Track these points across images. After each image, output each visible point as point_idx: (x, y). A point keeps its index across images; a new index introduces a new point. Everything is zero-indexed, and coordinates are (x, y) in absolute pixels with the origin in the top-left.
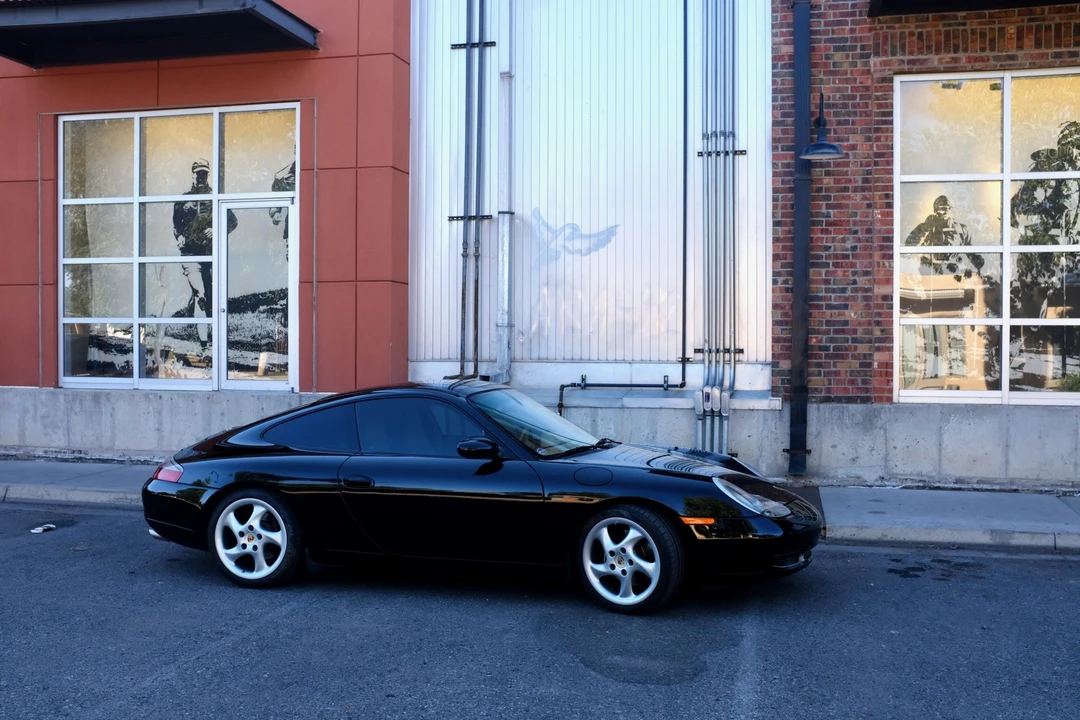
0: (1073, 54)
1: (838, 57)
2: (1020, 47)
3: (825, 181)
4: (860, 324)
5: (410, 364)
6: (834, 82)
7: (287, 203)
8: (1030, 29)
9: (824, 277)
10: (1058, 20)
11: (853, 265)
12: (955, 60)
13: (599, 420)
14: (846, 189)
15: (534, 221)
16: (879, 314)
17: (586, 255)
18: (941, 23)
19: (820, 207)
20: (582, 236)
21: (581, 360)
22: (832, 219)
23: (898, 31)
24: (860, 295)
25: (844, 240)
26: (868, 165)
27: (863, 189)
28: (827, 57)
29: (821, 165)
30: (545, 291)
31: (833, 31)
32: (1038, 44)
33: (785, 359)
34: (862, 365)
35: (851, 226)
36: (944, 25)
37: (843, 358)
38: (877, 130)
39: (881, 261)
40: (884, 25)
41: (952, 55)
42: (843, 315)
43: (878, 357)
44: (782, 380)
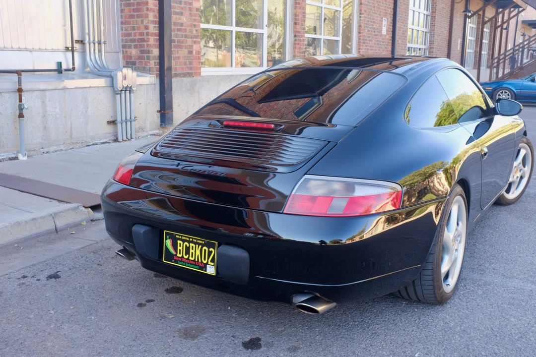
4: (188, 26)
13: (47, 101)
24: (187, 6)
33: (156, 48)
34: (189, 52)
37: (181, 48)
43: (195, 48)
44: (155, 62)
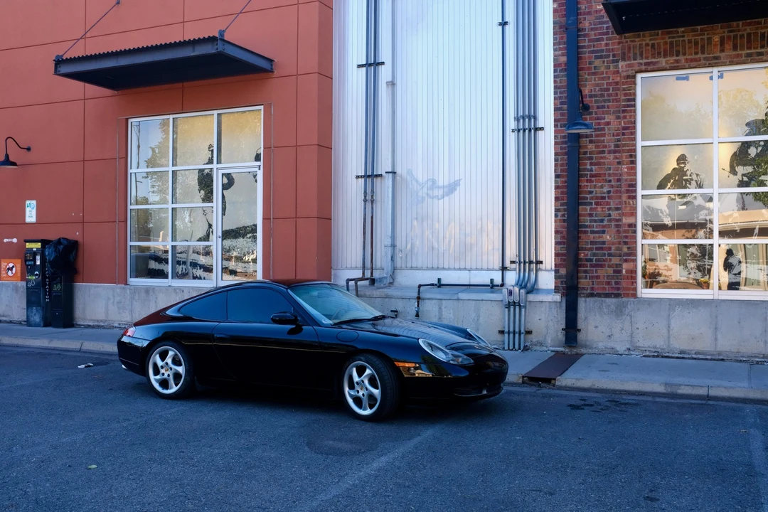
0: (761, 54)
1: (598, 63)
2: (722, 51)
3: (589, 147)
4: (613, 244)
5: (333, 271)
6: (595, 80)
7: (257, 169)
8: (729, 38)
9: (588, 212)
10: (749, 31)
11: (608, 204)
12: (677, 61)
13: (443, 307)
14: (603, 152)
15: (409, 178)
16: (626, 237)
17: (441, 199)
18: (667, 37)
19: (586, 164)
20: (438, 187)
21: (438, 269)
22: (594, 172)
23: (638, 43)
24: (613, 224)
25: (602, 187)
26: (618, 135)
27: (615, 152)
28: (590, 63)
29: (587, 136)
30: (415, 223)
31: (594, 46)
32: (735, 48)
33: (564, 267)
34: (615, 271)
35: (607, 177)
36: (669, 38)
38: (624, 111)
39: (627, 201)
40: (628, 40)
41: (675, 58)
42: (602, 237)
43: (625, 266)
44: (561, 281)
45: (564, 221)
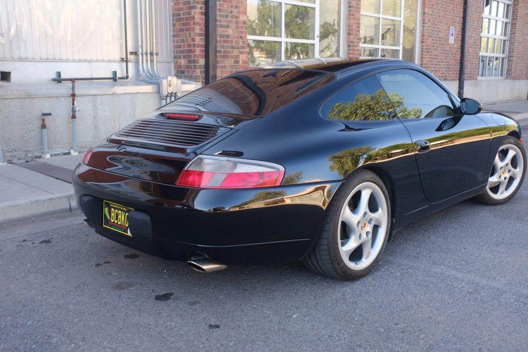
9: (219, 7)
11: (231, 1)
16: (242, 32)
24: (234, 20)
33: (202, 58)
34: (236, 62)
37: (228, 58)
39: (242, 1)
42: (226, 31)
43: (242, 57)
44: (201, 71)
45: (202, 13)
